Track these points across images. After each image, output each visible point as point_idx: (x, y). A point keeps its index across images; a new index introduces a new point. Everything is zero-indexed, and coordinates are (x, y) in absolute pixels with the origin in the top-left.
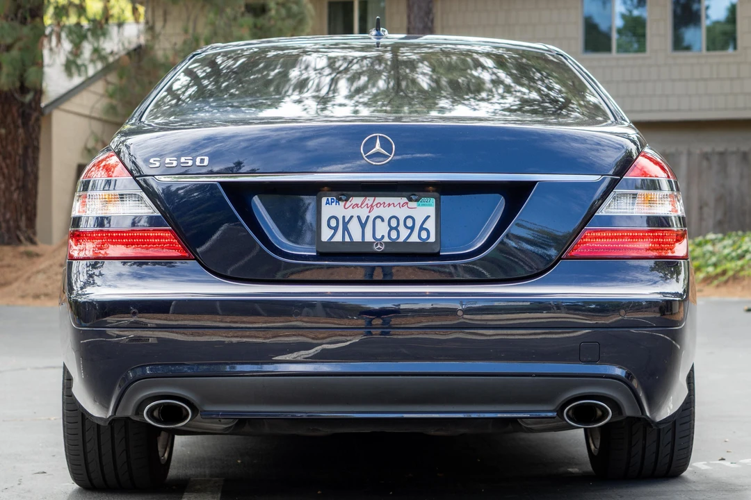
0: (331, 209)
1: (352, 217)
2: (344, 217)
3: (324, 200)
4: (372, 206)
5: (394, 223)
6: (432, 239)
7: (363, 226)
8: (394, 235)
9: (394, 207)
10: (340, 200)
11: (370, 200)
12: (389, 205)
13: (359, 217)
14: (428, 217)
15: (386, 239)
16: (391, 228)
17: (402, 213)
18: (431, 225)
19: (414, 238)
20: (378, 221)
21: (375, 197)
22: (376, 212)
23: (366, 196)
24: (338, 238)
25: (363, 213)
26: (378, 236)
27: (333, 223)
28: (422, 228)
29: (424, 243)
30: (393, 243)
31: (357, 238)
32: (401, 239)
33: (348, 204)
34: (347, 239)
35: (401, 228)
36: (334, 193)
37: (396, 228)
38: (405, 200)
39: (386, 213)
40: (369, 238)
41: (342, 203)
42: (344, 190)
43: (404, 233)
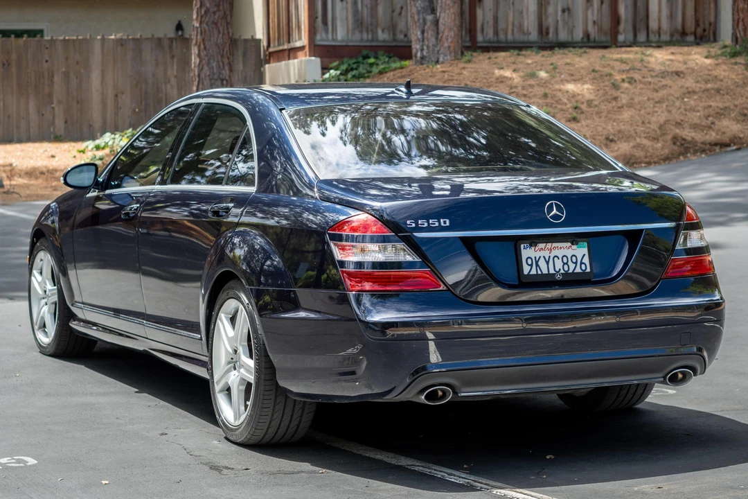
0: (527, 252)
1: (540, 257)
2: (535, 257)
3: (522, 246)
4: (551, 249)
5: (565, 260)
6: (588, 270)
7: (548, 263)
8: (566, 268)
9: (564, 250)
10: (531, 246)
11: (549, 245)
12: (561, 248)
13: (544, 257)
14: (584, 255)
15: (562, 271)
16: (564, 264)
17: (569, 253)
18: (586, 260)
19: (578, 270)
20: (556, 259)
21: (552, 242)
22: (554, 253)
23: (547, 243)
24: (533, 272)
25: (546, 253)
26: (557, 270)
27: (530, 262)
28: (581, 263)
29: (584, 273)
30: (566, 274)
31: (545, 272)
32: (571, 271)
33: (537, 248)
34: (539, 272)
35: (570, 263)
36: (528, 242)
37: (567, 263)
38: (569, 244)
39: (560, 253)
40: (552, 271)
41: (533, 248)
42: (533, 241)
43: (572, 266)
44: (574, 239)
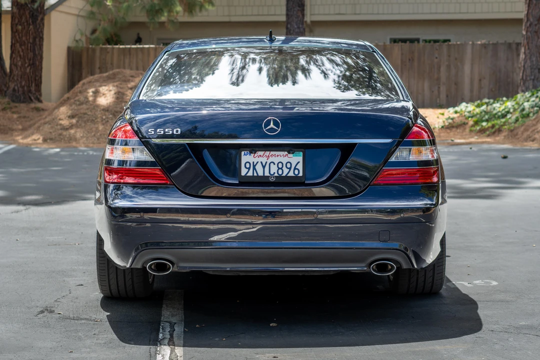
0: (246, 158)
1: (258, 162)
2: (253, 162)
3: (243, 153)
4: (268, 156)
5: (280, 166)
6: (301, 174)
7: (264, 167)
8: (280, 172)
9: (281, 157)
10: (251, 153)
11: (267, 153)
12: (278, 156)
13: (261, 162)
14: (299, 162)
15: (276, 175)
16: (279, 168)
17: (285, 160)
18: (300, 167)
19: (291, 174)
20: (272, 164)
21: (270, 151)
22: (271, 159)
23: (265, 151)
24: (250, 174)
25: (264, 160)
26: (272, 173)
27: (248, 166)
28: (295, 169)
29: (296, 177)
30: (280, 177)
31: (261, 174)
32: (284, 175)
33: (256, 155)
34: (255, 174)
35: (284, 168)
36: (249, 149)
37: (281, 169)
38: (286, 153)
39: (276, 160)
40: (267, 174)
41: (252, 155)
42: (253, 149)
43: (286, 171)
44: (291, 149)
